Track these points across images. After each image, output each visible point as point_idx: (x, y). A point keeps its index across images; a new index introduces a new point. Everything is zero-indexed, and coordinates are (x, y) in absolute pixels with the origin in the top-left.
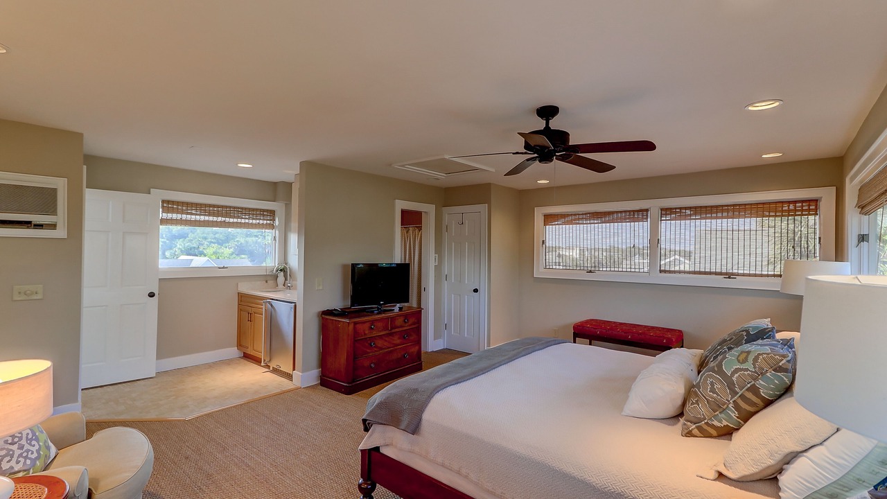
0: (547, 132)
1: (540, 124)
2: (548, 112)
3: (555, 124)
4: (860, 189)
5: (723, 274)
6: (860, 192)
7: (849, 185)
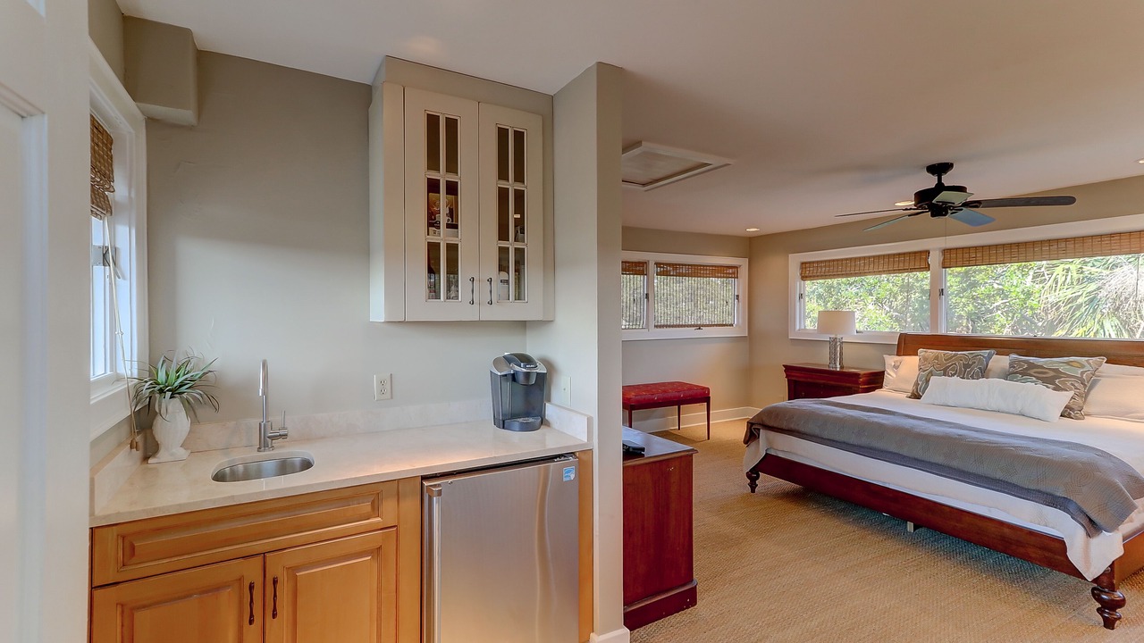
2: (939, 169)
4: (802, 264)
5: (693, 326)
6: (804, 265)
7: (795, 260)
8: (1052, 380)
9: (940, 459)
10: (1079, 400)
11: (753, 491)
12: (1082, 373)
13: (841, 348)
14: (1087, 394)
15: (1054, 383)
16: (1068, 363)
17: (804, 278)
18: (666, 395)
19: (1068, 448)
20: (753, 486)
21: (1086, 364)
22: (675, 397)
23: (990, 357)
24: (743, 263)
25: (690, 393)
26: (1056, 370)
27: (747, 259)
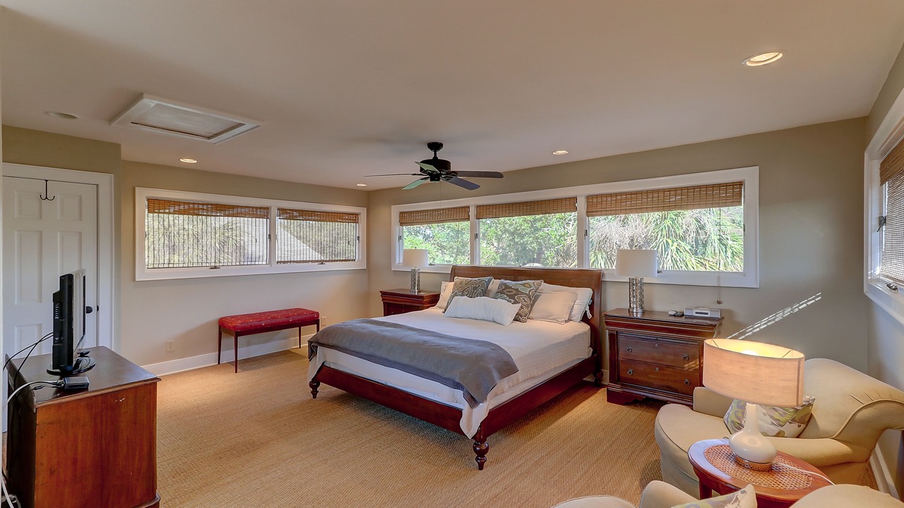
0: (435, 162)
1: (430, 155)
2: (435, 146)
3: (441, 155)
4: (401, 213)
5: (317, 261)
6: (402, 214)
7: (396, 210)
8: (513, 296)
9: (406, 361)
10: (526, 310)
11: (315, 397)
12: (530, 291)
13: (419, 277)
14: (532, 305)
15: (514, 299)
16: (523, 285)
17: (402, 224)
18: (274, 321)
19: (479, 346)
20: (315, 393)
21: (532, 285)
22: (284, 322)
23: (490, 281)
24: (362, 211)
25: (300, 317)
26: (517, 290)
27: (366, 209)
